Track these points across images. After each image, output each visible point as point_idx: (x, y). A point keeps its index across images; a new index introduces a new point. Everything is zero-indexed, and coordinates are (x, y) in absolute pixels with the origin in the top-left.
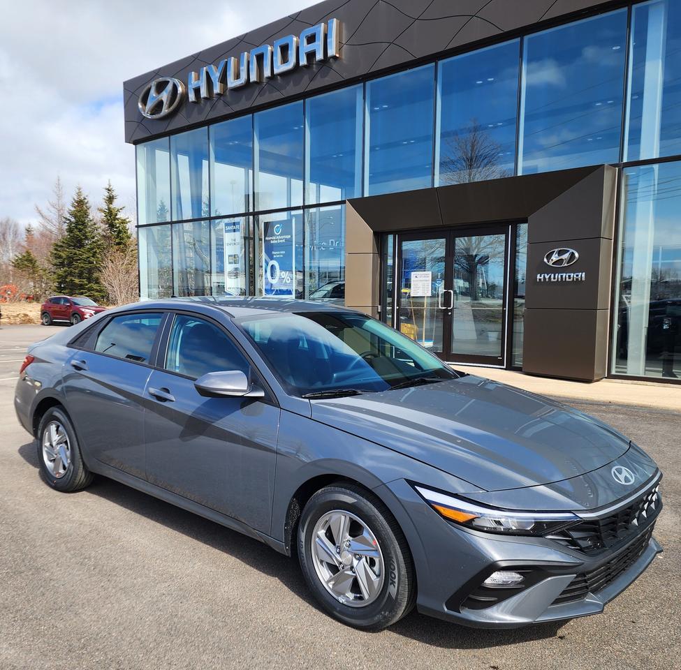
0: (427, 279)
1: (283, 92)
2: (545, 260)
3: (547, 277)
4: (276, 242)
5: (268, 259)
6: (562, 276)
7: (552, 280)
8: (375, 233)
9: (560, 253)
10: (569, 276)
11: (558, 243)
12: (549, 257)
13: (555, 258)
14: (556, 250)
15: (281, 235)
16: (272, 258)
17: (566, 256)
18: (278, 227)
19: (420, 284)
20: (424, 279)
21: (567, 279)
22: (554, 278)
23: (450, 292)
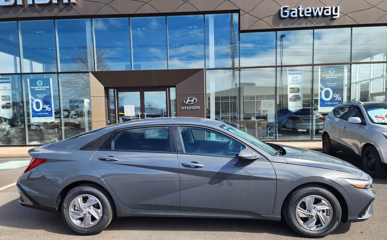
0: (132, 108)
1: (41, 13)
2: (185, 102)
3: (186, 108)
4: (39, 89)
5: (33, 98)
6: (191, 108)
7: (188, 109)
8: (105, 88)
9: (190, 99)
10: (194, 108)
11: (189, 95)
12: (186, 100)
13: (188, 101)
14: (189, 98)
15: (42, 86)
16: (36, 98)
17: (192, 101)
18: (39, 82)
19: (129, 111)
20: (131, 108)
21: (193, 109)
22: (188, 108)
23: (144, 114)
